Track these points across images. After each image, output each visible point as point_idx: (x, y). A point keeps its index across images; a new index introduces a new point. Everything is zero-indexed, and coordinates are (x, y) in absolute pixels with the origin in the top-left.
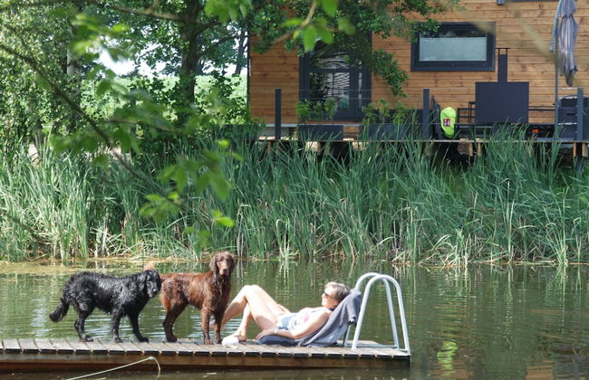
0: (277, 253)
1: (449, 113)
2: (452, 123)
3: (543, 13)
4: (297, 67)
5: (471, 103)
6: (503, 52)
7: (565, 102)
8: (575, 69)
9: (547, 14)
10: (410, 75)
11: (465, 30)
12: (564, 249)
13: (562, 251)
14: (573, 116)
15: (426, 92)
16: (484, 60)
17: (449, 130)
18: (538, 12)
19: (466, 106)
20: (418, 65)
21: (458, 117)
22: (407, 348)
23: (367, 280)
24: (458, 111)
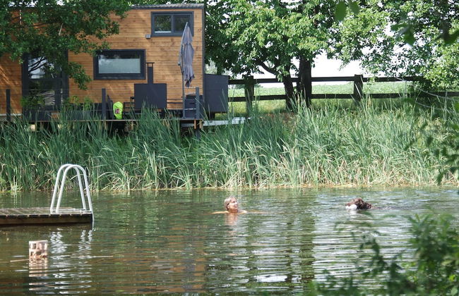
0: (9, 189)
1: (118, 105)
2: (120, 112)
3: (173, 44)
4: (21, 77)
5: (132, 98)
6: (150, 65)
7: (188, 97)
8: (193, 77)
9: (176, 44)
10: (93, 81)
11: (126, 54)
12: (189, 181)
13: (188, 182)
14: (193, 104)
15: (104, 90)
16: (139, 72)
17: (119, 116)
18: (171, 44)
19: (129, 101)
20: (98, 76)
21: (124, 108)
22: (91, 210)
23: (65, 168)
24: (124, 104)
